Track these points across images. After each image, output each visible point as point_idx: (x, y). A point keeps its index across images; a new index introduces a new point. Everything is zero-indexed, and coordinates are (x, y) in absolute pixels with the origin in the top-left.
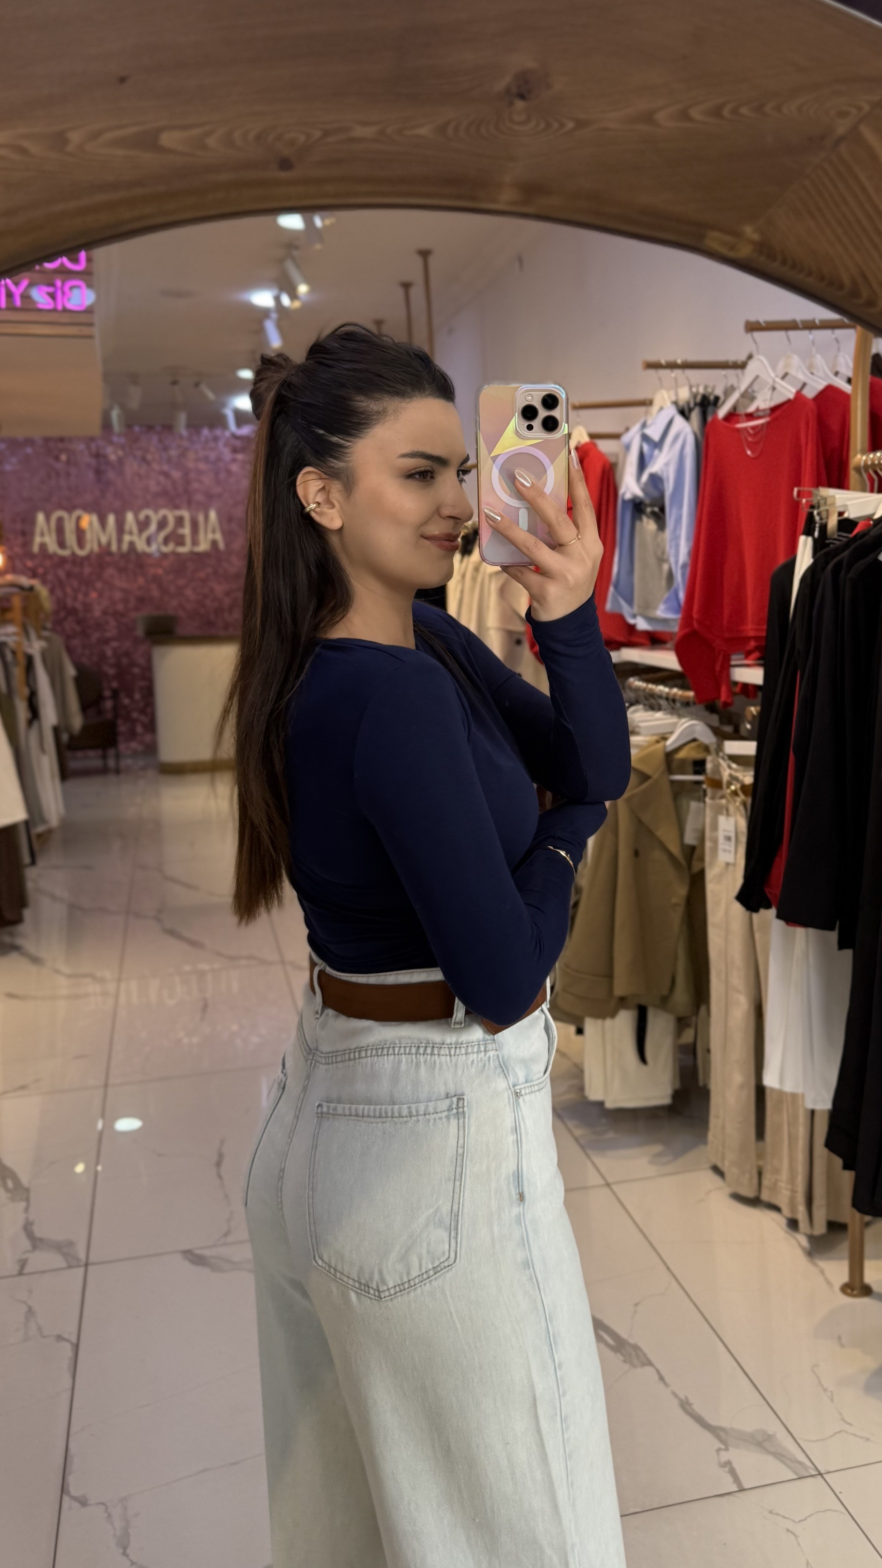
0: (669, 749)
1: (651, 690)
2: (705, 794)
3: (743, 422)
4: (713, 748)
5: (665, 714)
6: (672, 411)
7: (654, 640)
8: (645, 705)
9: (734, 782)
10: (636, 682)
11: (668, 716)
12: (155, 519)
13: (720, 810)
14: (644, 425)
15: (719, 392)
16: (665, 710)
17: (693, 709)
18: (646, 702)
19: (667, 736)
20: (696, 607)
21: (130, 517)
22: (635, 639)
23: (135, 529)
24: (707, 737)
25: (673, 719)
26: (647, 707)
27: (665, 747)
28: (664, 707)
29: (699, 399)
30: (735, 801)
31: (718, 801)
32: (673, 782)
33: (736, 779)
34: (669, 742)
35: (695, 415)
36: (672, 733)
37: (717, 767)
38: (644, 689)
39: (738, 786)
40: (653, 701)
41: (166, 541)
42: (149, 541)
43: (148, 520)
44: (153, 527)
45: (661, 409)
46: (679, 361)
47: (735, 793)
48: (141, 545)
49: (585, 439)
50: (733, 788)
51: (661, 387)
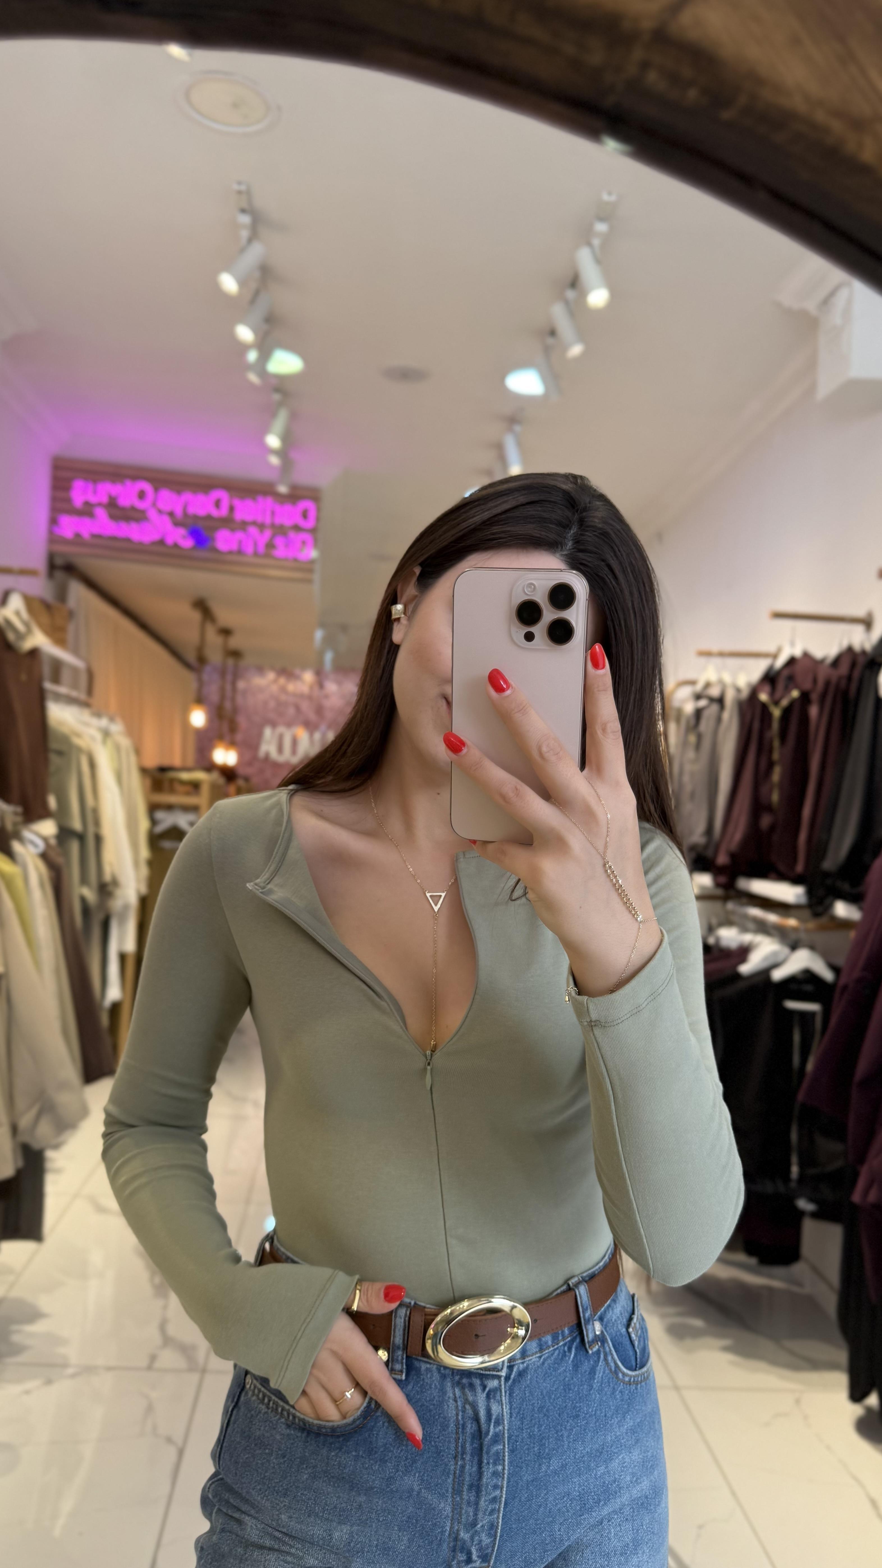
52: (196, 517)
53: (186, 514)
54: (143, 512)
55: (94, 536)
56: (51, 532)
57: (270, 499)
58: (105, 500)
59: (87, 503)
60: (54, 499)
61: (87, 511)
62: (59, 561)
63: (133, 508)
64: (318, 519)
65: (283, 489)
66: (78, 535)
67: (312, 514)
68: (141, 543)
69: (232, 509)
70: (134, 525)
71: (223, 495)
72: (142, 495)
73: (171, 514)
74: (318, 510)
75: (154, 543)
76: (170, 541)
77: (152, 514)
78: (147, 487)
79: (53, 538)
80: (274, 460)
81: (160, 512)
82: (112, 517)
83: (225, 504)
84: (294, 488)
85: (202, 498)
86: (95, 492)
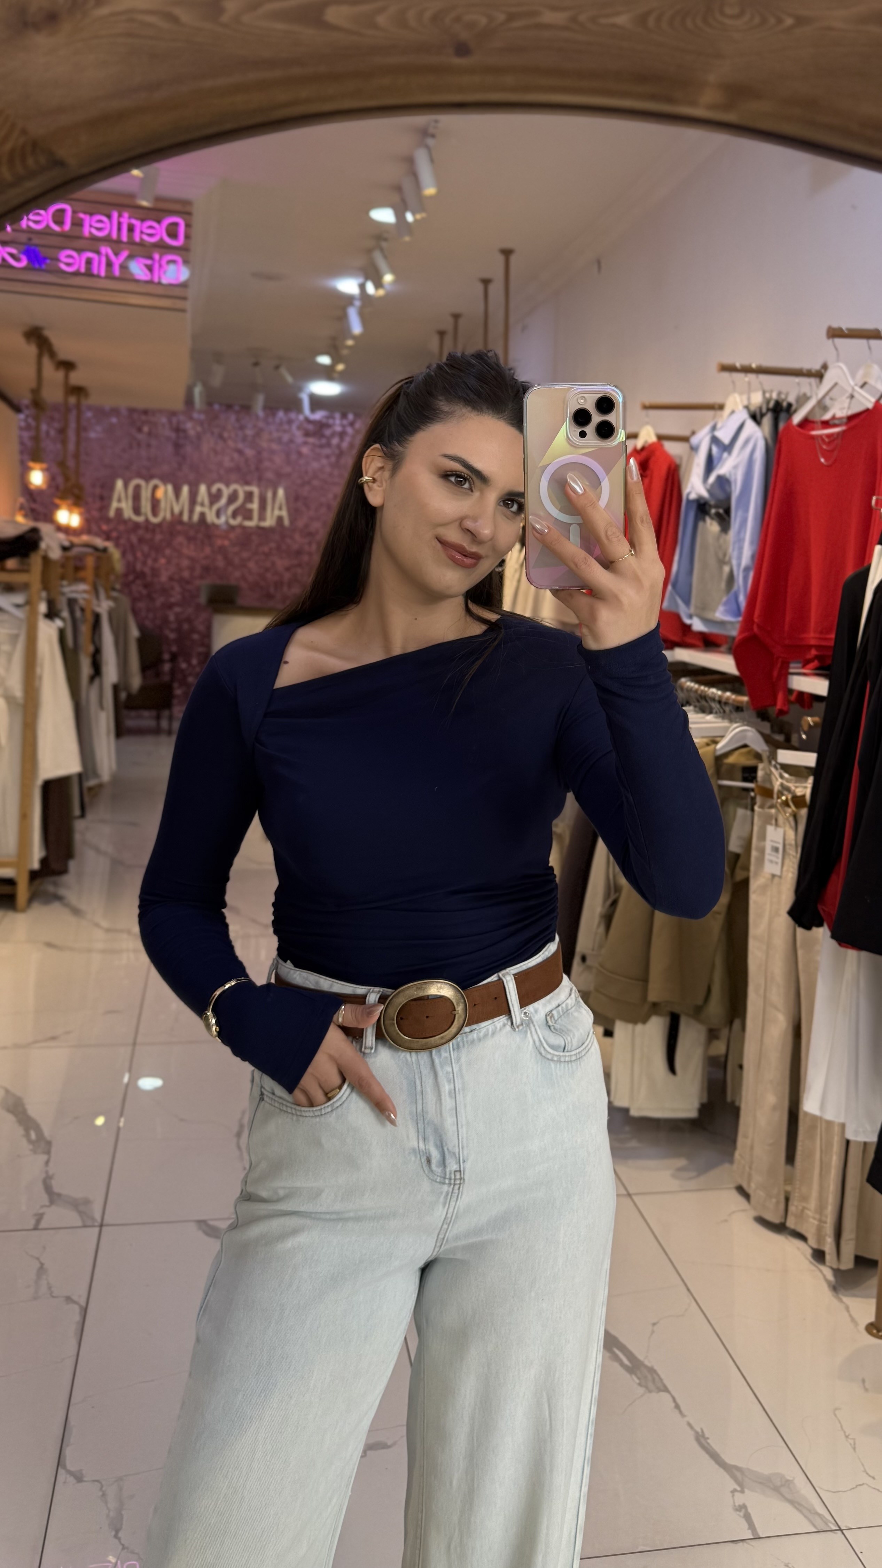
0: (719, 753)
1: (702, 691)
2: (753, 801)
3: (818, 429)
4: (765, 756)
5: (716, 718)
6: (744, 415)
7: (708, 642)
8: (695, 706)
9: (786, 793)
10: (687, 683)
11: (719, 720)
12: (226, 492)
13: (768, 820)
14: (714, 428)
15: (792, 399)
16: (716, 713)
17: (745, 714)
18: (697, 704)
19: (718, 739)
20: (757, 613)
21: (203, 489)
22: (689, 640)
23: (206, 501)
24: (759, 745)
25: (725, 724)
26: (697, 709)
27: (715, 750)
28: (714, 711)
29: (772, 405)
30: (785, 812)
31: (767, 810)
32: (721, 787)
33: (788, 789)
34: (719, 746)
35: (767, 421)
36: (722, 737)
37: (768, 776)
38: (696, 691)
39: (790, 797)
40: (704, 703)
41: (235, 515)
42: (218, 514)
43: (219, 491)
44: (223, 501)
45: (733, 412)
46: (754, 366)
47: (786, 804)
48: (211, 517)
49: (653, 439)
50: (784, 798)
51: (734, 390)
57: (127, 214)
64: (188, 236)
65: (146, 202)
67: (181, 230)
69: (77, 223)
74: (189, 225)
83: (69, 218)
84: (159, 201)
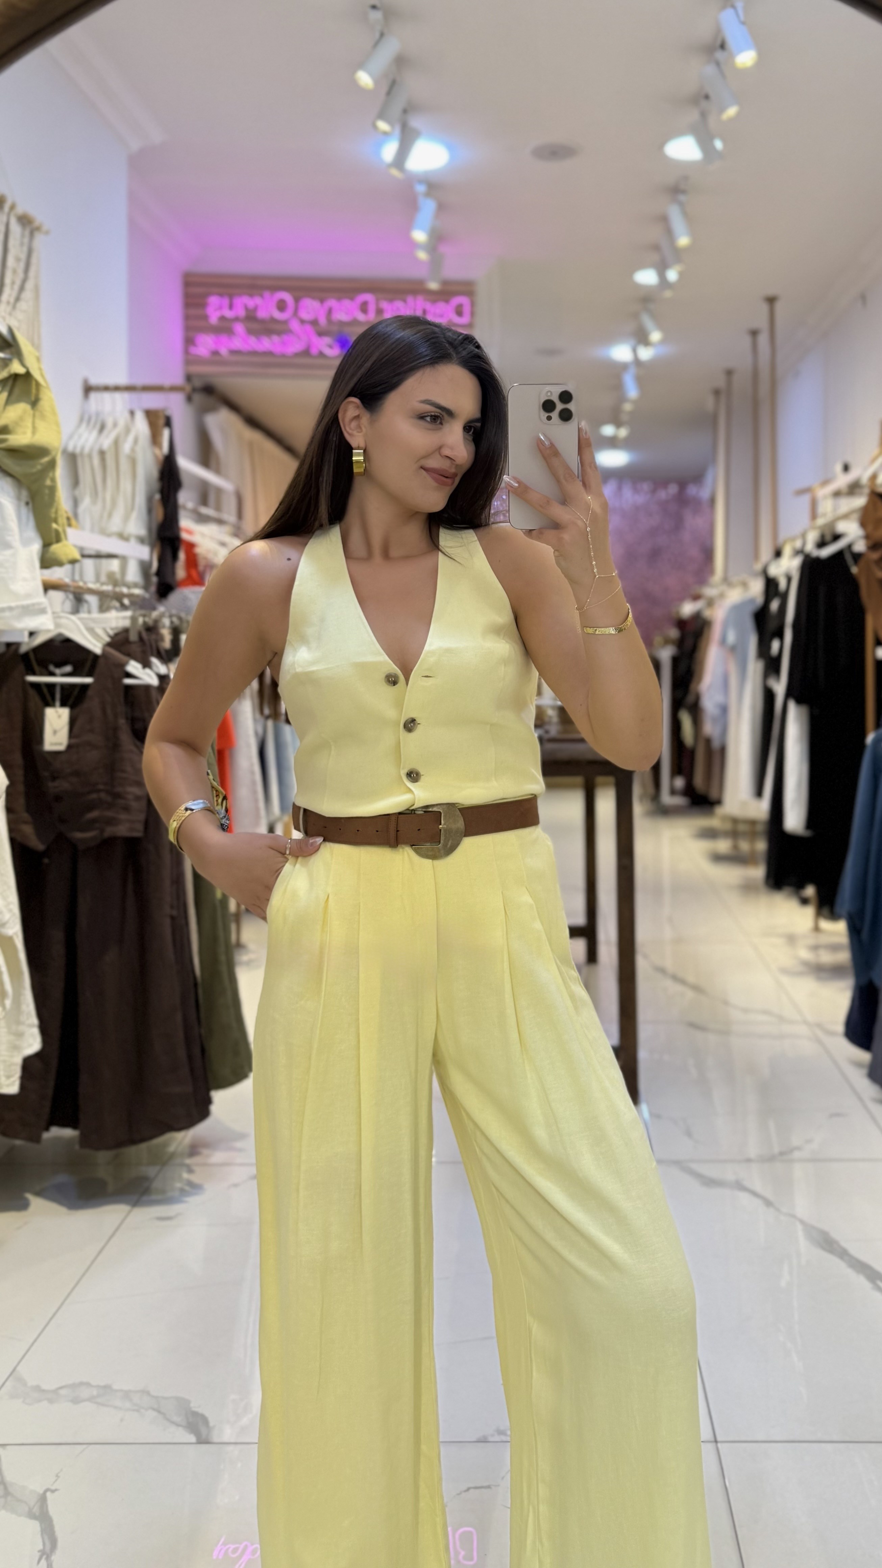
52: (341, 323)
53: (330, 321)
54: (286, 322)
55: (233, 352)
56: (186, 352)
57: (420, 298)
58: (242, 313)
59: (222, 318)
60: (187, 318)
61: (224, 328)
62: (198, 383)
63: (273, 320)
64: (472, 314)
65: (433, 286)
66: (216, 353)
67: (467, 310)
68: (283, 356)
69: (380, 311)
70: (276, 338)
71: (369, 297)
72: (282, 306)
73: (314, 323)
74: (473, 304)
75: (297, 355)
76: (314, 352)
77: (295, 325)
78: (287, 296)
79: (189, 359)
80: (422, 255)
81: (302, 322)
82: (250, 332)
83: (372, 308)
84: (445, 283)
85: (347, 303)
86: (231, 307)
